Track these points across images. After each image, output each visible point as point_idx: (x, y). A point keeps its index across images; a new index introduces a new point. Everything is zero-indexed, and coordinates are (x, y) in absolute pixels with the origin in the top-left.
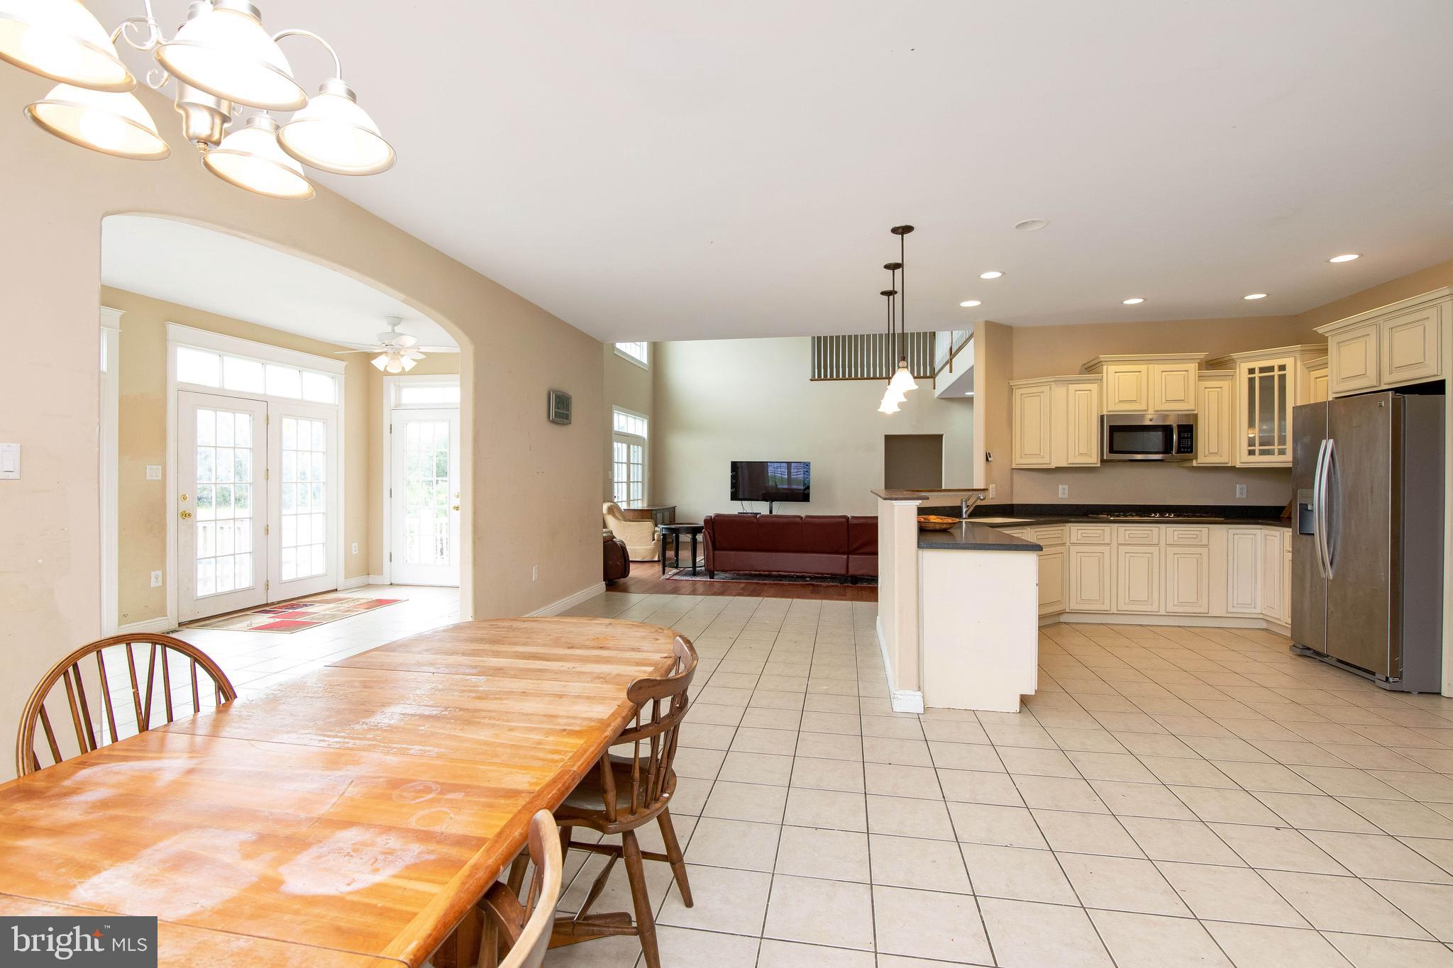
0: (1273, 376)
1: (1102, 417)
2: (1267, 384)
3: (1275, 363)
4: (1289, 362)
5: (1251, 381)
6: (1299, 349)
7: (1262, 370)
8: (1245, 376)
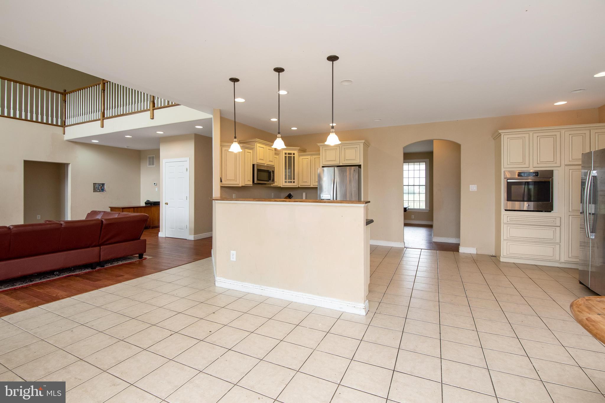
0: (291, 156)
1: (253, 165)
2: (290, 158)
3: (292, 152)
4: (296, 152)
5: (286, 157)
6: (299, 149)
7: (289, 154)
8: (284, 155)
